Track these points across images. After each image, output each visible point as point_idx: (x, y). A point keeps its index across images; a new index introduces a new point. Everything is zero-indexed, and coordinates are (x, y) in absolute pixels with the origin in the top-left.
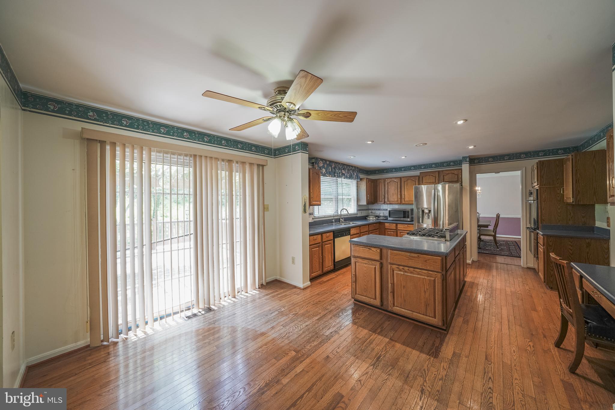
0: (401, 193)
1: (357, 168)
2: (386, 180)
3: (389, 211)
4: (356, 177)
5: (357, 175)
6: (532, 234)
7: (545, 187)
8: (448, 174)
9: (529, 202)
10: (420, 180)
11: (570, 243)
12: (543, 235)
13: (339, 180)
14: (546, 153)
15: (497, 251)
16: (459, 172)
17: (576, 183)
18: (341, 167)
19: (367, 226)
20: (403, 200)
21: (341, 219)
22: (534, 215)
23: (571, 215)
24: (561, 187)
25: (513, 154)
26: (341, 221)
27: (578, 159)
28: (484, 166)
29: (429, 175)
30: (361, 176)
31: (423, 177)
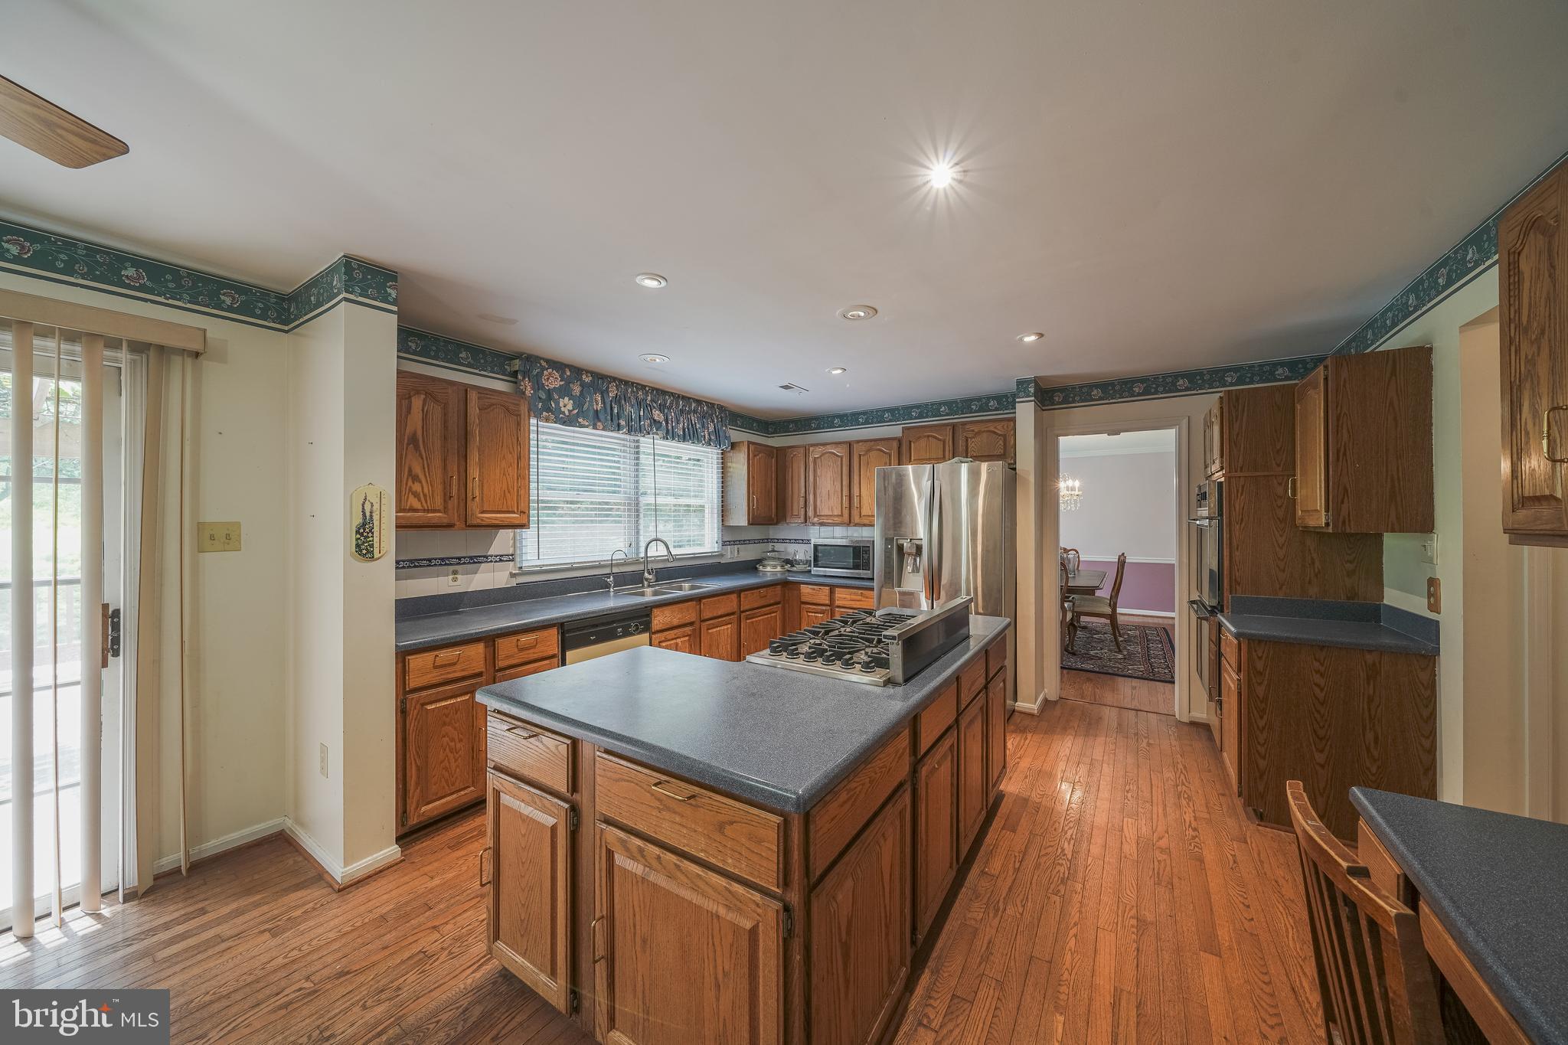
0: (852, 492)
1: (722, 408)
2: (811, 449)
3: (816, 546)
4: (713, 438)
5: (716, 432)
6: (1205, 625)
7: (1241, 474)
8: (979, 433)
9: (1198, 522)
10: (902, 451)
11: (1316, 664)
12: (1237, 636)
13: (646, 442)
14: (1244, 373)
15: (1117, 661)
16: (1007, 427)
17: (1338, 460)
18: (649, 398)
19: (734, 597)
20: (855, 512)
21: (646, 574)
22: (1211, 561)
23: (1316, 566)
24: (1289, 476)
25: (1156, 378)
26: (647, 580)
27: (1343, 379)
28: (1079, 413)
29: (928, 436)
30: (735, 435)
31: (910, 442)
